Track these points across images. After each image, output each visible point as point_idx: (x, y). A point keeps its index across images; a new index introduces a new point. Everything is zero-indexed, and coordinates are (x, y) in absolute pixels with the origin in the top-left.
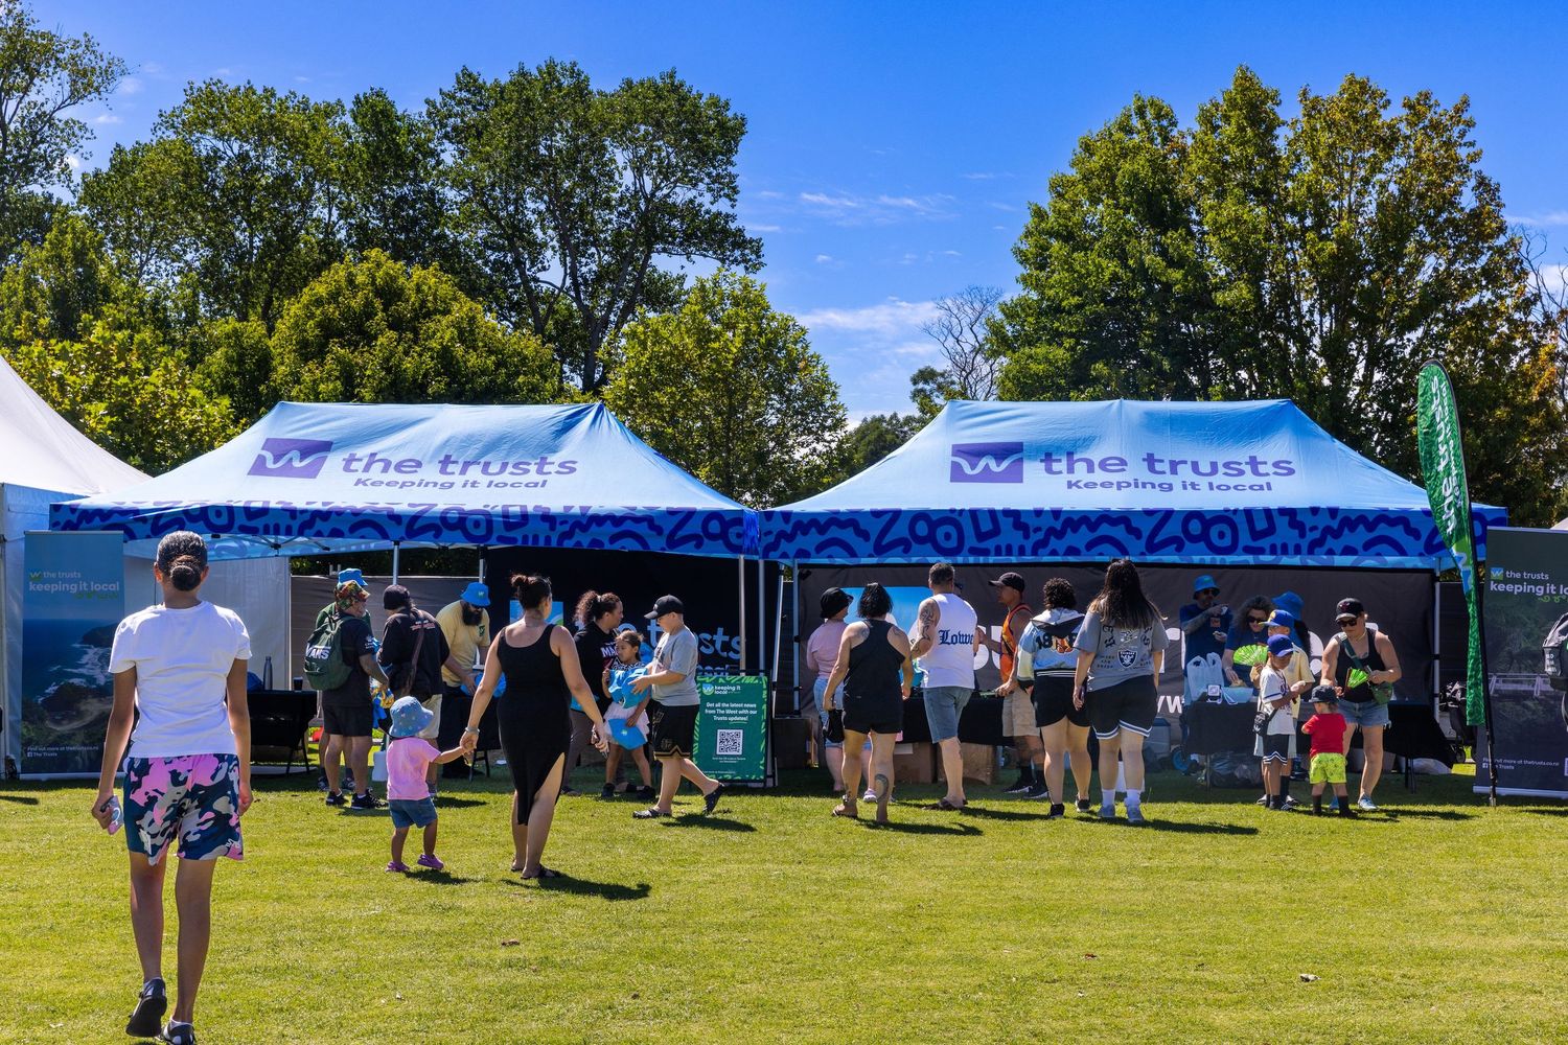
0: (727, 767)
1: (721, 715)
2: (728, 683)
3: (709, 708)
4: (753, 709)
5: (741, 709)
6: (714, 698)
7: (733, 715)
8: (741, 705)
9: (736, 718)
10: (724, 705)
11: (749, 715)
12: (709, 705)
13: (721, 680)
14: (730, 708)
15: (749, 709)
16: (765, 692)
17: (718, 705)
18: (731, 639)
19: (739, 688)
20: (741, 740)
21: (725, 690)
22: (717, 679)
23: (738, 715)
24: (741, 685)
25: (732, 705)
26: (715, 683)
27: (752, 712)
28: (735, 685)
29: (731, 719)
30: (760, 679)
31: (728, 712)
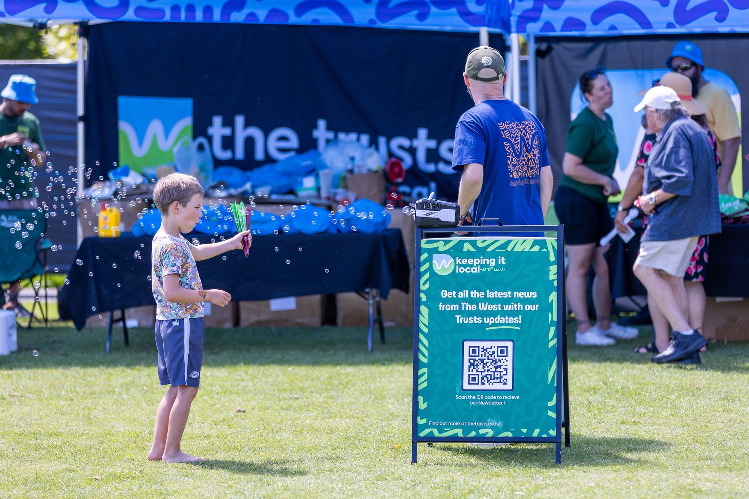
0: (484, 413)
1: (470, 314)
2: (481, 252)
3: (447, 301)
4: (530, 301)
5: (507, 301)
6: (455, 281)
7: (493, 314)
8: (508, 294)
9: (498, 320)
10: (475, 294)
11: (524, 313)
12: (445, 294)
13: (467, 247)
14: (486, 300)
15: (524, 301)
16: (553, 269)
17: (463, 294)
18: (439, 144)
19: (502, 261)
20: (509, 362)
21: (475, 266)
22: (461, 243)
23: (504, 314)
24: (509, 255)
25: (491, 295)
26: (456, 252)
27: (528, 308)
28: (495, 255)
29: (490, 321)
30: (543, 244)
31: (483, 307)
